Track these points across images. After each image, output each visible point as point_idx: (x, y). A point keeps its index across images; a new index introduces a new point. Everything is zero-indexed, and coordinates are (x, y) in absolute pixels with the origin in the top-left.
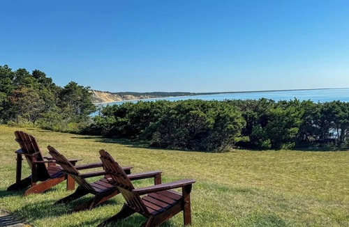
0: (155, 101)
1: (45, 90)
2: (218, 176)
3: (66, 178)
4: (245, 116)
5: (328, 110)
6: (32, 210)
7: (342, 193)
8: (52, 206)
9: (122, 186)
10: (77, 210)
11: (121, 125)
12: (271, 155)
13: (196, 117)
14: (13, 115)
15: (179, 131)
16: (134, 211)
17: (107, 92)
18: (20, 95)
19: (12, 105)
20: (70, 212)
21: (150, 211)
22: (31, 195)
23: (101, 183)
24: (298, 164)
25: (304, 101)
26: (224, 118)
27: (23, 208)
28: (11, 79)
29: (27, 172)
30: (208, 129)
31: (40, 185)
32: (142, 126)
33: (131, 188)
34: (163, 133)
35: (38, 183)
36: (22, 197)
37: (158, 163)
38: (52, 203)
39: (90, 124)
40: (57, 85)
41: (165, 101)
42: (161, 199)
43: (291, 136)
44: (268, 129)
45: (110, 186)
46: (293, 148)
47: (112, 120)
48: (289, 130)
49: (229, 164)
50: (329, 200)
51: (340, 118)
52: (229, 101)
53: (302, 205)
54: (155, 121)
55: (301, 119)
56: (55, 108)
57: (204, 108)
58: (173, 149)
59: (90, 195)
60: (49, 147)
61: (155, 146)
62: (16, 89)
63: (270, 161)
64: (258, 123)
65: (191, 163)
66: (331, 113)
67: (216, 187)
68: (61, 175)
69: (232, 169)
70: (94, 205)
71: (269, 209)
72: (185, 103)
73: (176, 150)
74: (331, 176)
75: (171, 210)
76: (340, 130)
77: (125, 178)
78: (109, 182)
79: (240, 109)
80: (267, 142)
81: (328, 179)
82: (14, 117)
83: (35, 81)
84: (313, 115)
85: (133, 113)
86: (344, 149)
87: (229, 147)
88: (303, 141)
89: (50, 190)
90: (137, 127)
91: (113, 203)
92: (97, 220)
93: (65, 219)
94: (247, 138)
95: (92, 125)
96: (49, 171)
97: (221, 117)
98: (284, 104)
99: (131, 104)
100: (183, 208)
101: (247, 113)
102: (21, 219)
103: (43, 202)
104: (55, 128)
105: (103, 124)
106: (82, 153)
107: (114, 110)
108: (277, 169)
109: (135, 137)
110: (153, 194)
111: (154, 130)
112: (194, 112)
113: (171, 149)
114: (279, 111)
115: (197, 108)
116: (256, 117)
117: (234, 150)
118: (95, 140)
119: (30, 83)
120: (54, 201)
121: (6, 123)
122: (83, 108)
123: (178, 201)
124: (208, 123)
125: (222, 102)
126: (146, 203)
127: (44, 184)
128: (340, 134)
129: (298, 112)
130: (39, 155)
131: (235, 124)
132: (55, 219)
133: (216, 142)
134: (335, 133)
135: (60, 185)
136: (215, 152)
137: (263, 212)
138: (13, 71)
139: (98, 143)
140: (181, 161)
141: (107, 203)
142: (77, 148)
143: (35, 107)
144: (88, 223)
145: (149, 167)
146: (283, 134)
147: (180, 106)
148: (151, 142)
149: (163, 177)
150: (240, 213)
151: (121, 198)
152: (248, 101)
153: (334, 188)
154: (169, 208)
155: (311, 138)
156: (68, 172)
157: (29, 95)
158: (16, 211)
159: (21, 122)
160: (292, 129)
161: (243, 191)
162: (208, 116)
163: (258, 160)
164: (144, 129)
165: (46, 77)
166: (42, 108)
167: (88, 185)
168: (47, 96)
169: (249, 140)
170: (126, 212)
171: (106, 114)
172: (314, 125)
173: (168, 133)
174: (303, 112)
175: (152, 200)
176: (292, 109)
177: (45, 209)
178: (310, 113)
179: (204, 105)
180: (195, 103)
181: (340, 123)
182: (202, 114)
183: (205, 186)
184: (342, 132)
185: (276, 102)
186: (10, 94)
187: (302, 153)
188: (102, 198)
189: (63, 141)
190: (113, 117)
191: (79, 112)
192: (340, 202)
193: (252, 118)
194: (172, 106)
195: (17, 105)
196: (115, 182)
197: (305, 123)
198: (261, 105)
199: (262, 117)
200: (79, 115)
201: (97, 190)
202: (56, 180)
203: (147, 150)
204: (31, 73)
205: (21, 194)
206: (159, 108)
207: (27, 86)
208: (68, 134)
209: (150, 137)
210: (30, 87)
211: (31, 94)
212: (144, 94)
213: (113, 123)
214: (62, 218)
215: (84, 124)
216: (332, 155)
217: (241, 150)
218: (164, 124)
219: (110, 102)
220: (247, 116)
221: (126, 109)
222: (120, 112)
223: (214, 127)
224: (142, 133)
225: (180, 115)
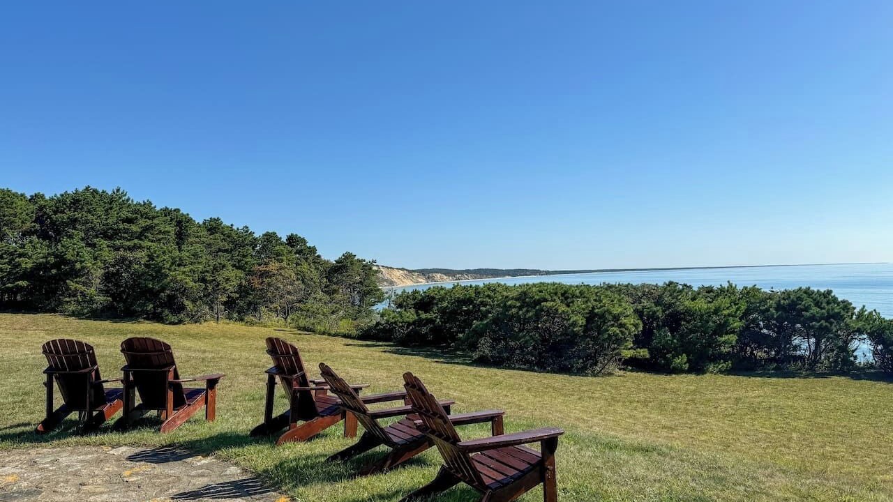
0: (482, 285)
1: (305, 266)
2: (595, 420)
3: (344, 416)
4: (639, 313)
5: (789, 305)
6: (290, 470)
7: (823, 456)
8: (323, 464)
9: (440, 436)
10: (363, 473)
11: (425, 325)
12: (689, 384)
13: (553, 313)
14: (253, 307)
15: (524, 336)
16: (459, 480)
17: (403, 269)
18: (266, 274)
19: (253, 290)
20: (352, 477)
21: (487, 481)
22: (288, 444)
23: (401, 427)
24: (737, 400)
25: (746, 288)
26: (602, 316)
27: (276, 467)
28: (253, 249)
29: (282, 406)
30: (575, 335)
31: (303, 427)
32: (460, 326)
33: (455, 439)
34: (496, 340)
35: (300, 423)
36: (273, 447)
37: (489, 393)
38: (323, 460)
39: (374, 322)
40: (324, 257)
41: (499, 285)
42: (504, 461)
43: (725, 349)
44: (681, 336)
45: (418, 433)
46: (728, 372)
47: (410, 315)
48: (719, 339)
49: (613, 398)
50: (801, 472)
51: (813, 318)
52: (610, 287)
53: (753, 478)
54: (482, 320)
55: (741, 319)
56: (320, 295)
57: (567, 298)
58: (514, 369)
59: (383, 448)
60: (321, 365)
61: (483, 362)
62: (260, 265)
63: (687, 394)
64: (664, 326)
65: (545, 393)
66: (794, 309)
67: (596, 440)
68: (336, 411)
69: (619, 408)
70: (390, 465)
71: (693, 484)
72: (534, 289)
73: (519, 369)
74: (801, 424)
75: (523, 481)
76: (813, 340)
77: (446, 421)
78: (418, 428)
79: (630, 300)
80: (681, 360)
81: (794, 430)
82: (255, 310)
83: (291, 252)
84: (763, 312)
85: (445, 304)
86: (823, 375)
87: (612, 367)
88: (745, 358)
89: (318, 436)
90: (451, 328)
91: (421, 462)
92: (397, 492)
93: (345, 489)
94: (644, 353)
95: (378, 324)
96: (317, 404)
97: (596, 315)
98: (708, 292)
99: (442, 289)
100: (542, 478)
101: (644, 307)
102: (273, 485)
103: (307, 458)
104: (318, 328)
105: (395, 323)
106: (363, 372)
107: (414, 299)
108: (702, 408)
109: (449, 346)
110: (491, 452)
111: (480, 333)
112: (549, 304)
113: (509, 368)
114: (701, 304)
115: (555, 298)
116: (660, 314)
117: (621, 373)
118: (381, 349)
119: (283, 255)
120: (326, 456)
121: (242, 320)
122: (364, 295)
123: (533, 466)
124: (574, 324)
125: (597, 287)
126: (479, 467)
127: (309, 425)
128: (813, 348)
129: (734, 308)
130: (304, 376)
131: (621, 326)
132: (328, 488)
133: (588, 357)
134: (803, 345)
135: (333, 427)
136: (586, 375)
137: (683, 488)
138: (256, 235)
139: (388, 355)
140: (529, 389)
141: (411, 462)
142: (354, 362)
143: (289, 293)
144: (381, 497)
145: (474, 400)
146: (710, 346)
147: (525, 293)
148: (476, 355)
149: (505, 421)
150: (641, 491)
151: (435, 455)
152: (644, 286)
153: (808, 446)
154: (519, 477)
155: (759, 354)
156: (350, 407)
157: (280, 274)
158: (266, 471)
159: (265, 319)
160: (725, 338)
161: (645, 450)
162: (573, 312)
163: (665, 391)
164: (463, 332)
165: (308, 245)
166: (300, 296)
167: (382, 429)
168: (308, 275)
169: (648, 356)
170: (445, 480)
171: (400, 306)
172: (765, 331)
173: (505, 339)
174: (743, 307)
175: (489, 461)
176: (723, 301)
177: (312, 468)
178: (756, 310)
179: (566, 292)
180: (551, 288)
181: (813, 327)
182: (562, 308)
183: (577, 440)
184: (817, 344)
185: (695, 289)
186: (250, 273)
187: (744, 380)
188: (404, 455)
189: (331, 351)
190: (413, 311)
191: (357, 302)
192: (822, 474)
193: (653, 316)
194: (510, 294)
195: (261, 290)
196: (427, 428)
197: (747, 328)
198: (667, 294)
199: (670, 315)
200: (356, 308)
201: (395, 440)
202: (328, 419)
203: (470, 368)
204: (284, 239)
205: (271, 442)
206: (489, 296)
207: (278, 260)
208: (339, 339)
209: (474, 347)
210: (282, 261)
211: (283, 271)
212: (461, 272)
213: (411, 320)
214: (339, 486)
215: (365, 323)
216: (800, 385)
217: (635, 374)
218: (497, 325)
219: (406, 285)
220: (642, 312)
221: (434, 298)
222: (424, 303)
223: (584, 332)
224: (460, 339)
225: (525, 309)
